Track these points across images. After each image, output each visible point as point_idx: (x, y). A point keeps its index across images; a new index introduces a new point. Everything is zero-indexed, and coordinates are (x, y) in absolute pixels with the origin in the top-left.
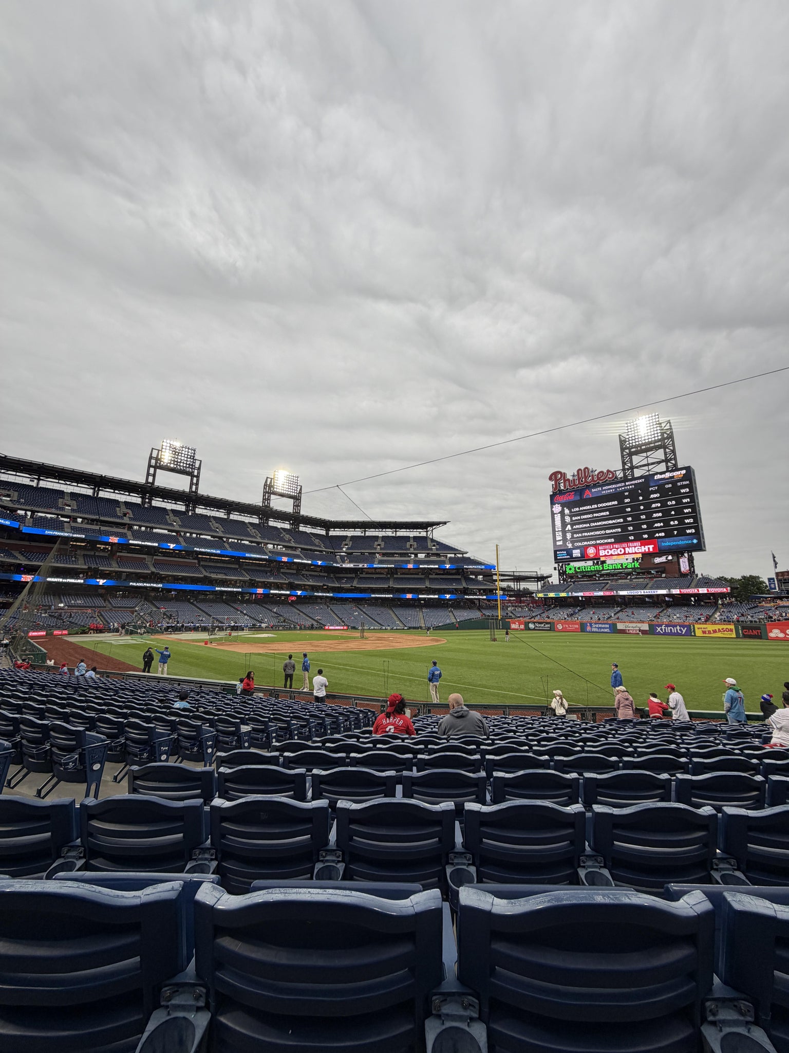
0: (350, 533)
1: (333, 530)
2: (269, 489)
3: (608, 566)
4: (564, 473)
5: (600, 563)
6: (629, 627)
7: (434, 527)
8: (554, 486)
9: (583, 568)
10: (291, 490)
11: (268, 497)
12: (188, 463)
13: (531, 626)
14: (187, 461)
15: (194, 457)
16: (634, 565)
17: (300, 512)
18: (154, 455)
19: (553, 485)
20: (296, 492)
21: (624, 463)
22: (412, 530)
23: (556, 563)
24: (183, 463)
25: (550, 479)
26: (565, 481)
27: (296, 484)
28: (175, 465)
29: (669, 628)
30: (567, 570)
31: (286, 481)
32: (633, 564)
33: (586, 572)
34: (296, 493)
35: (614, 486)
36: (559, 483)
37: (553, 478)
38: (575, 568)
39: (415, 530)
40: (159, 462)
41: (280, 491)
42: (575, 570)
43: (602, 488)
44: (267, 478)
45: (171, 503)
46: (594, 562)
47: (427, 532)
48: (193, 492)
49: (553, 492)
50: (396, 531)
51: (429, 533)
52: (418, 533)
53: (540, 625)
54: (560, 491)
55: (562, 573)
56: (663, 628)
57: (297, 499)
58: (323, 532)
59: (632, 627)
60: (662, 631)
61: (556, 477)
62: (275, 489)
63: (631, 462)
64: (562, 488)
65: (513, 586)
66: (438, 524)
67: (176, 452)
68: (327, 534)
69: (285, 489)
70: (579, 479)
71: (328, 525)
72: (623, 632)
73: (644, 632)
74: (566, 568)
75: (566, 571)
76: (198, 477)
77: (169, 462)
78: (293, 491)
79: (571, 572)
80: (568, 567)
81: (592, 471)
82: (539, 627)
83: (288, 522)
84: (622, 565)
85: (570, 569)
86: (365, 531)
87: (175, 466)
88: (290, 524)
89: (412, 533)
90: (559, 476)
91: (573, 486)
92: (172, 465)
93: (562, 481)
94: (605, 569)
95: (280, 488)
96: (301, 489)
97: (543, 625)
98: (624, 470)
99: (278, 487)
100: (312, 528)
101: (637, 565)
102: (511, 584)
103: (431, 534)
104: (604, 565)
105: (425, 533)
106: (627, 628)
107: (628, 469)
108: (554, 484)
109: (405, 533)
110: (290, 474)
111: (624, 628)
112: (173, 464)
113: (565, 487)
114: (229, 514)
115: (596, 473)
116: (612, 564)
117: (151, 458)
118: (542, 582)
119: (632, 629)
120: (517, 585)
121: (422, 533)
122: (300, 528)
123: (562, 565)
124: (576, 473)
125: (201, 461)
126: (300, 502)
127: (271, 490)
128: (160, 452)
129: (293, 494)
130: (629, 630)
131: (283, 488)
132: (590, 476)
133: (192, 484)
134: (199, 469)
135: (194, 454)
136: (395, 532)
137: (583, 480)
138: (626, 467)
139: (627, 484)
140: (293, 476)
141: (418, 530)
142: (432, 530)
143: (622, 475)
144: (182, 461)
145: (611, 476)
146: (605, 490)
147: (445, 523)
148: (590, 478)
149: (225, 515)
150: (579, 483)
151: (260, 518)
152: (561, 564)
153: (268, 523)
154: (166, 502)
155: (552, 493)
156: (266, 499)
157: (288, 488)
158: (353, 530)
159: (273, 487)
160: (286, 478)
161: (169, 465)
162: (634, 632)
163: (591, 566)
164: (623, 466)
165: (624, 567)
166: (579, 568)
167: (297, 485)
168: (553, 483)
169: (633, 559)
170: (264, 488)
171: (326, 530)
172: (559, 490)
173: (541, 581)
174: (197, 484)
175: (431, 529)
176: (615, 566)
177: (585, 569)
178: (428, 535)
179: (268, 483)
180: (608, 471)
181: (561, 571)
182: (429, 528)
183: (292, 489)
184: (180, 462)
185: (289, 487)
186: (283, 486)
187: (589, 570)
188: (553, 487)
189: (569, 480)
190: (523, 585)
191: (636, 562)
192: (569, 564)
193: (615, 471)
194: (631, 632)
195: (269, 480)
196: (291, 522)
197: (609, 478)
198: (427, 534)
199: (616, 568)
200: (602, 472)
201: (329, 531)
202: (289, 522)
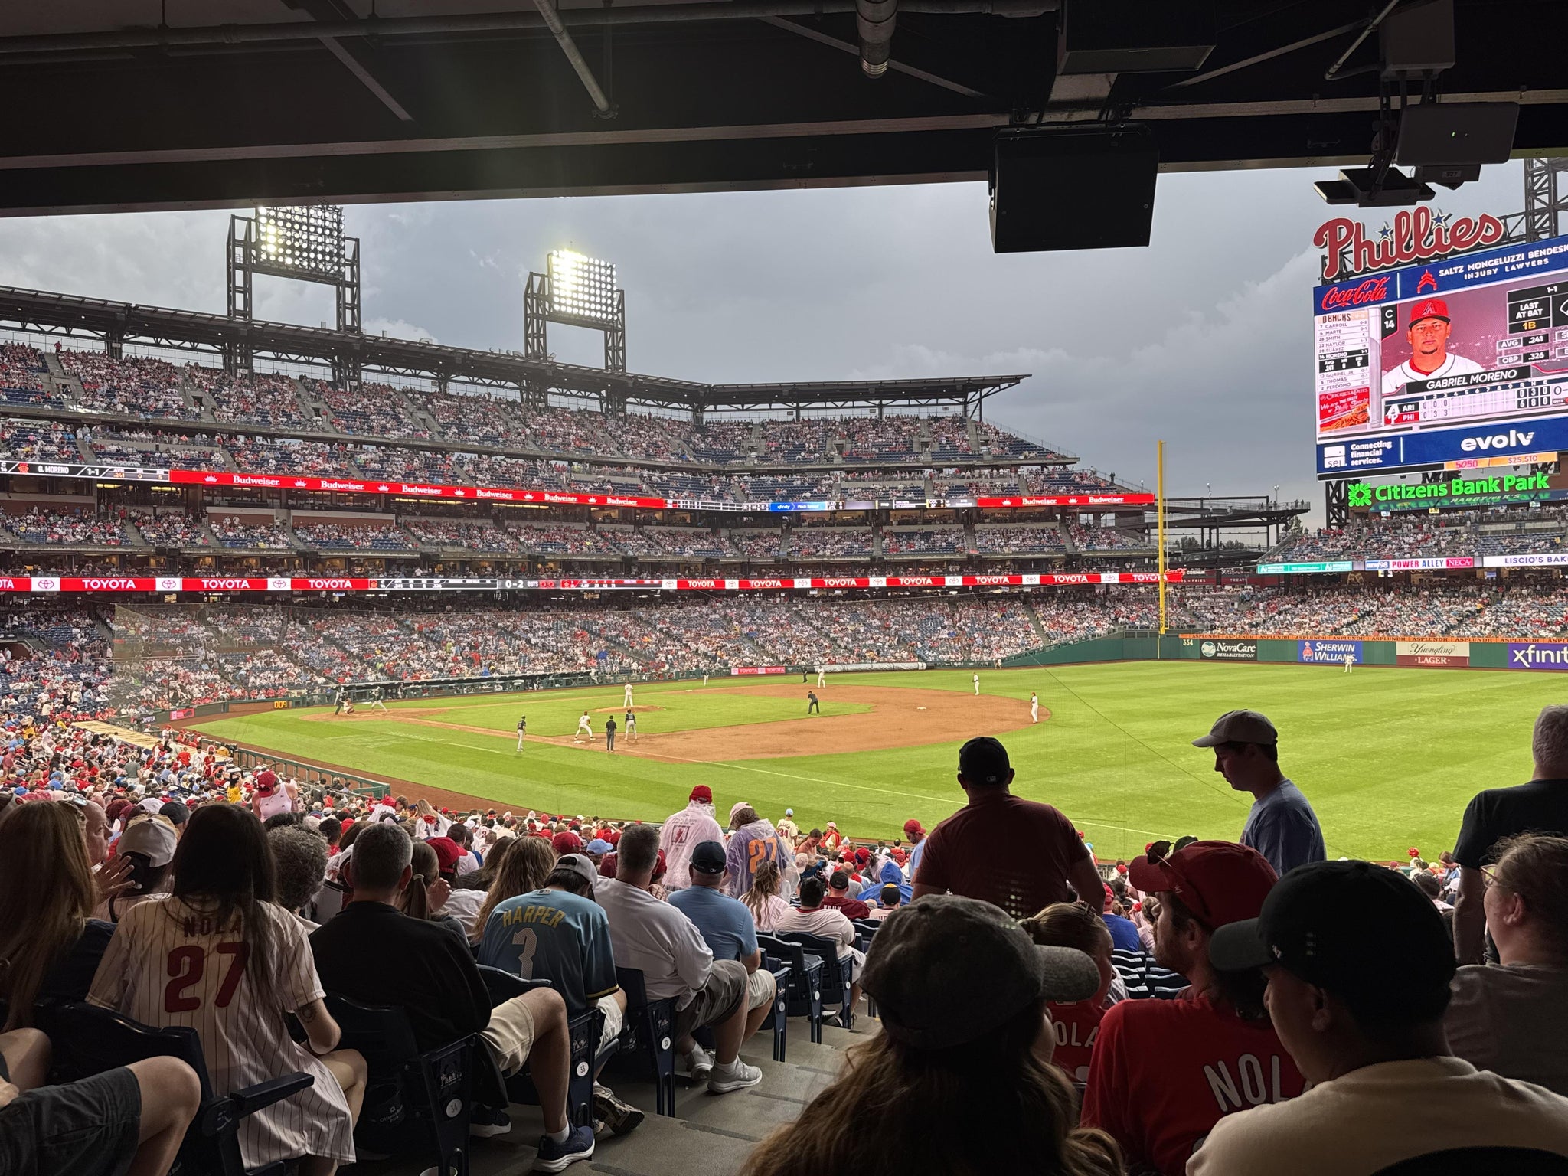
0: (759, 414)
1: (711, 407)
2: (538, 305)
3: (1464, 487)
4: (1358, 225)
5: (1441, 476)
6: (1425, 651)
7: (985, 391)
8: (1327, 261)
9: (1396, 490)
10: (598, 307)
11: (539, 330)
12: (327, 250)
13: (1208, 649)
14: (323, 244)
15: (339, 231)
16: (1535, 483)
17: (623, 367)
18: (240, 236)
19: (1324, 258)
20: (610, 309)
21: (1531, 194)
22: (923, 401)
23: (1321, 478)
24: (315, 251)
25: (1318, 240)
26: (1359, 246)
27: (609, 287)
28: (294, 257)
29: (1544, 653)
30: (1352, 495)
31: (581, 281)
32: (1532, 480)
33: (1401, 500)
34: (612, 313)
35: (1497, 262)
36: (1342, 254)
37: (1326, 238)
38: (1373, 491)
39: (933, 401)
40: (254, 252)
41: (569, 310)
42: (1373, 498)
43: (1465, 268)
44: (532, 274)
45: (296, 361)
46: (1425, 476)
47: (965, 404)
48: (347, 328)
49: (1324, 281)
50: (881, 406)
51: (971, 407)
52: (940, 408)
53: (1229, 648)
54: (1344, 275)
55: (1337, 505)
56: (1530, 652)
57: (613, 330)
58: (686, 416)
59: (1432, 650)
60: (1527, 660)
61: (1333, 236)
62: (557, 307)
63: (1553, 192)
64: (1351, 267)
65: (1198, 539)
66: (995, 382)
67: (293, 223)
68: (698, 420)
69: (581, 304)
70: (1400, 240)
71: (699, 396)
72: (1408, 662)
73: (1457, 663)
74: (1347, 491)
75: (1347, 500)
76: (355, 285)
77: (281, 251)
78: (604, 308)
79: (1361, 503)
80: (1353, 490)
81: (1439, 219)
82: (1228, 652)
83: (594, 395)
84: (1501, 485)
85: (1360, 495)
86: (798, 409)
87: (297, 262)
88: (601, 398)
89: (925, 409)
90: (1344, 232)
91: (1379, 262)
92: (289, 261)
93: (1352, 247)
94: (1454, 493)
95: (569, 302)
96: (621, 300)
97: (1236, 648)
98: (1530, 213)
99: (563, 301)
100: (659, 406)
101: (1542, 481)
102: (1194, 533)
103: (977, 412)
104: (1454, 481)
105: (959, 409)
106: (1419, 654)
107: (1542, 212)
108: (1327, 254)
109: (907, 409)
110: (591, 261)
111: (1413, 654)
112: (292, 256)
113: (1358, 265)
114: (443, 381)
115: (1451, 223)
116: (1475, 482)
117: (232, 241)
118: (1282, 525)
119: (1432, 654)
120: (1210, 534)
121: (951, 408)
122: (628, 407)
123: (1338, 483)
124: (1392, 226)
125: (357, 240)
126: (623, 337)
127: (544, 310)
128: (253, 224)
129: (604, 316)
130: (1423, 658)
131: (575, 303)
132: (1431, 233)
133: (341, 307)
134: (355, 261)
135: (339, 222)
136: (877, 410)
137: (1412, 243)
138: (1538, 205)
139: (1531, 255)
140: (600, 266)
141: (941, 401)
142: (980, 400)
143: (1522, 229)
144: (313, 247)
145: (1490, 233)
146: (1473, 271)
147: (1016, 380)
148: (1433, 237)
149: (433, 384)
150: (1400, 254)
151: (521, 389)
152: (1334, 482)
153: (546, 401)
154: (284, 360)
155: (1319, 284)
156: (535, 335)
157: (590, 302)
158: (767, 406)
159: (549, 298)
160: (580, 274)
161: (281, 259)
162: (1436, 662)
163: (1416, 486)
164: (1529, 203)
165: (1507, 489)
166: (1384, 493)
167: (611, 291)
168: (1326, 251)
169: (1535, 466)
170: (526, 302)
171: (694, 411)
172: (1340, 275)
173: (1277, 523)
174: (355, 306)
175: (978, 396)
176: (1482, 487)
177: (1400, 493)
178: (969, 414)
179: (535, 291)
180: (1485, 218)
181: (1334, 501)
182: (970, 395)
183: (600, 303)
184: (308, 250)
185: (592, 299)
186: (575, 295)
187: (1410, 496)
188: (1324, 265)
189: (1369, 244)
190: (1228, 536)
191: (1539, 474)
192: (1358, 481)
193: (1505, 218)
194: (1428, 661)
195: (537, 280)
196: (604, 393)
197: (1485, 238)
198: (965, 411)
199: (1485, 491)
200: (1467, 221)
201: (703, 411)
202: (599, 394)
